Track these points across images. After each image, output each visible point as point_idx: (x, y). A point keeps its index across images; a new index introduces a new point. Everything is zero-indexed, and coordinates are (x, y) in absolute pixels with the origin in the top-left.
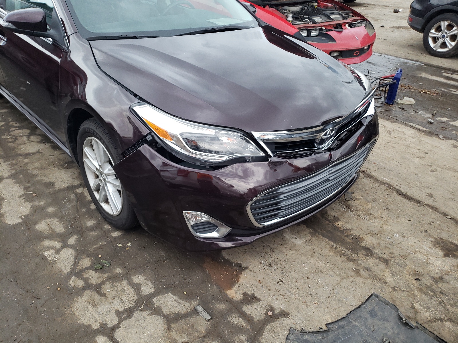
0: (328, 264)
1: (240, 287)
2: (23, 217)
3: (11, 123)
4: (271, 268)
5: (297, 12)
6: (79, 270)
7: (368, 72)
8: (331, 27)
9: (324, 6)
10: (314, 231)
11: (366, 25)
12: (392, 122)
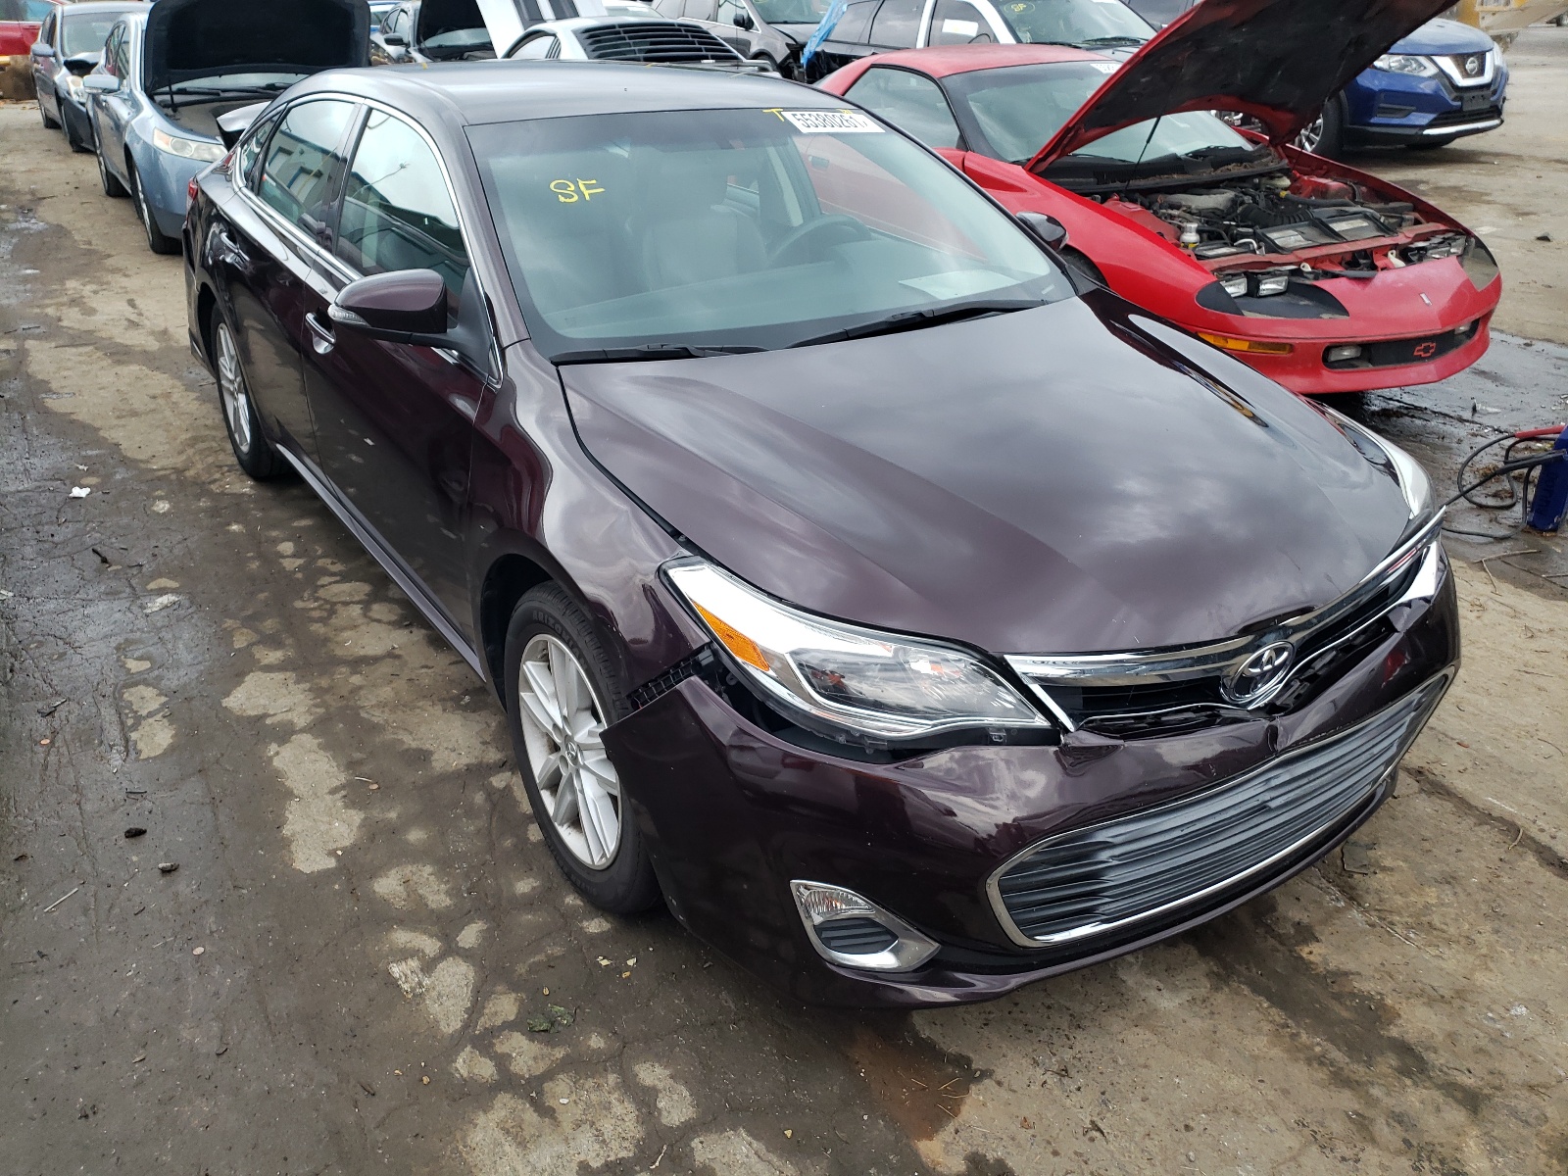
0: (1261, 1086)
1: (961, 1133)
2: (340, 853)
3: (321, 562)
4: (1065, 1080)
5: (1219, 213)
6: (486, 1029)
7: (1474, 409)
8: (1331, 262)
9: (1313, 190)
10: (1225, 968)
11: (1465, 250)
12: (1545, 597)
